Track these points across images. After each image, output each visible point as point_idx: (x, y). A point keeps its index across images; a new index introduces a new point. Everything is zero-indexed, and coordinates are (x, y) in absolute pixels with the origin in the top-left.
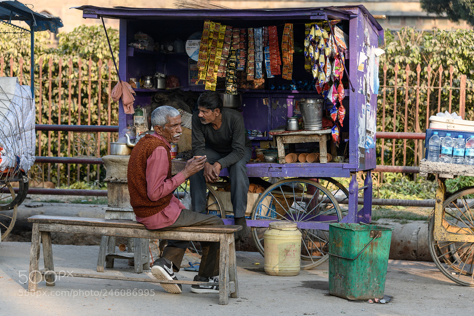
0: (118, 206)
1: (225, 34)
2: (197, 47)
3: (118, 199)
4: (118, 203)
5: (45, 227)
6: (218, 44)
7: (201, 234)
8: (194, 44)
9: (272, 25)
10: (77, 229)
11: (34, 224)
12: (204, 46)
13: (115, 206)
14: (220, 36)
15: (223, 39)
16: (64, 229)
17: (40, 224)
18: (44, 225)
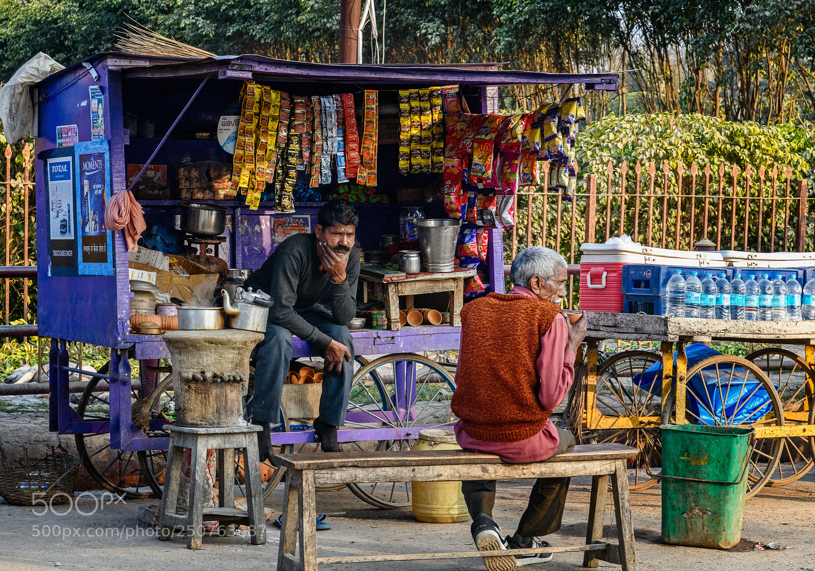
0: (219, 425)
1: (281, 107)
2: (233, 129)
3: (218, 412)
4: (219, 418)
5: (326, 475)
6: (270, 123)
7: (586, 464)
8: (229, 124)
9: (347, 92)
10: (384, 474)
11: (304, 472)
12: (247, 127)
13: (212, 425)
14: (272, 109)
15: (277, 114)
16: (361, 476)
17: (316, 471)
18: (324, 472)
